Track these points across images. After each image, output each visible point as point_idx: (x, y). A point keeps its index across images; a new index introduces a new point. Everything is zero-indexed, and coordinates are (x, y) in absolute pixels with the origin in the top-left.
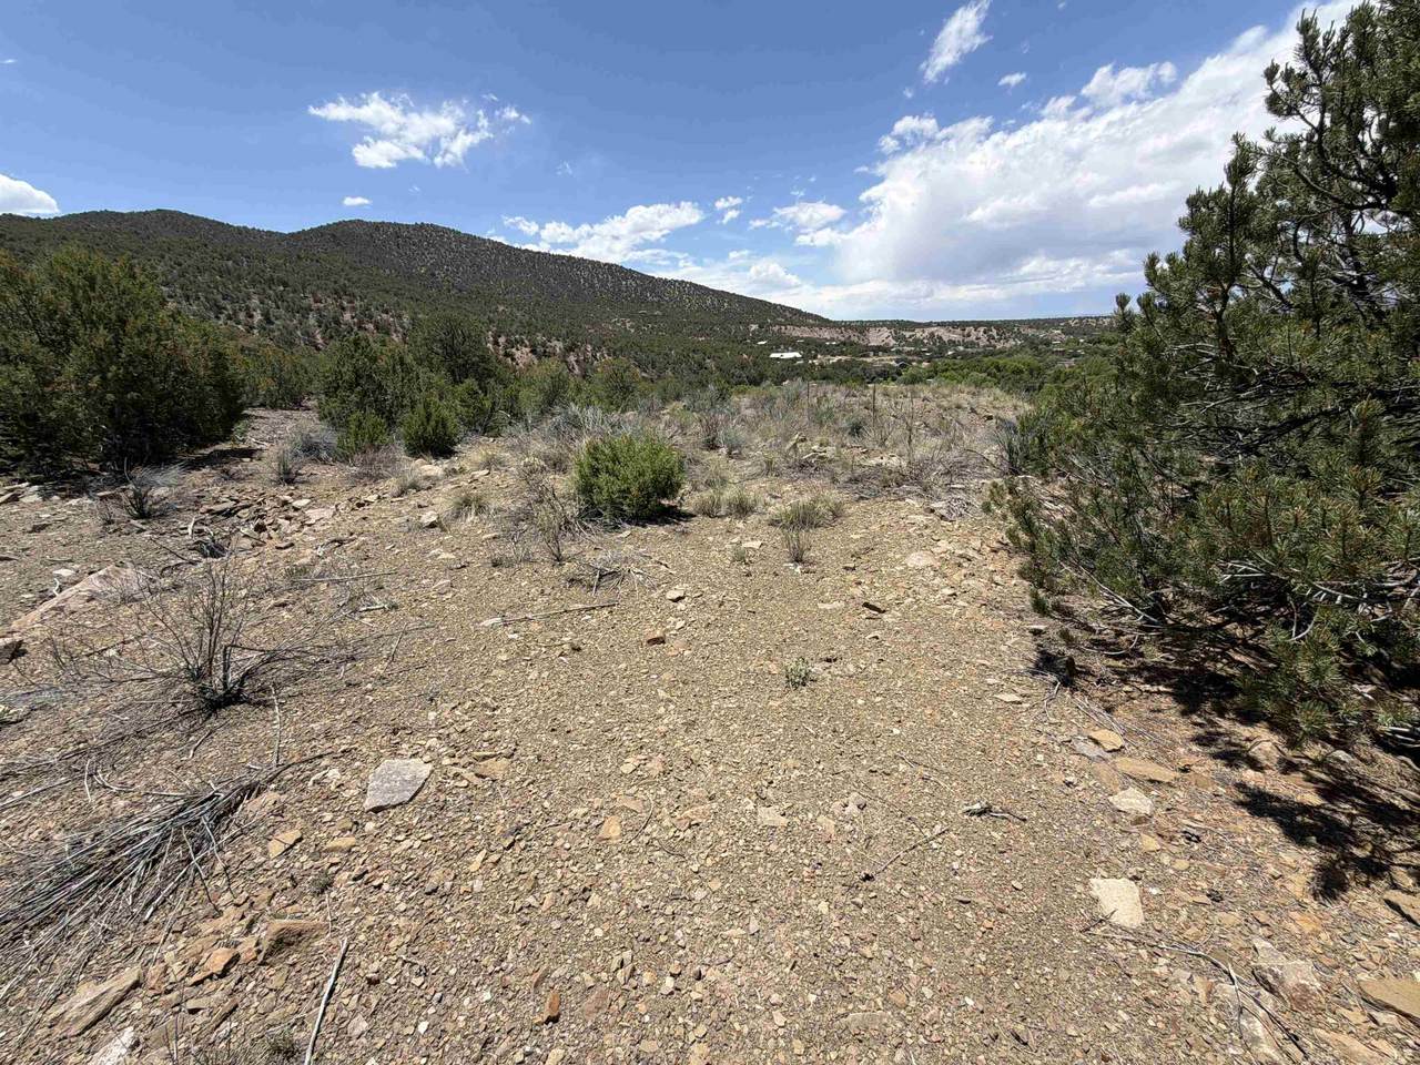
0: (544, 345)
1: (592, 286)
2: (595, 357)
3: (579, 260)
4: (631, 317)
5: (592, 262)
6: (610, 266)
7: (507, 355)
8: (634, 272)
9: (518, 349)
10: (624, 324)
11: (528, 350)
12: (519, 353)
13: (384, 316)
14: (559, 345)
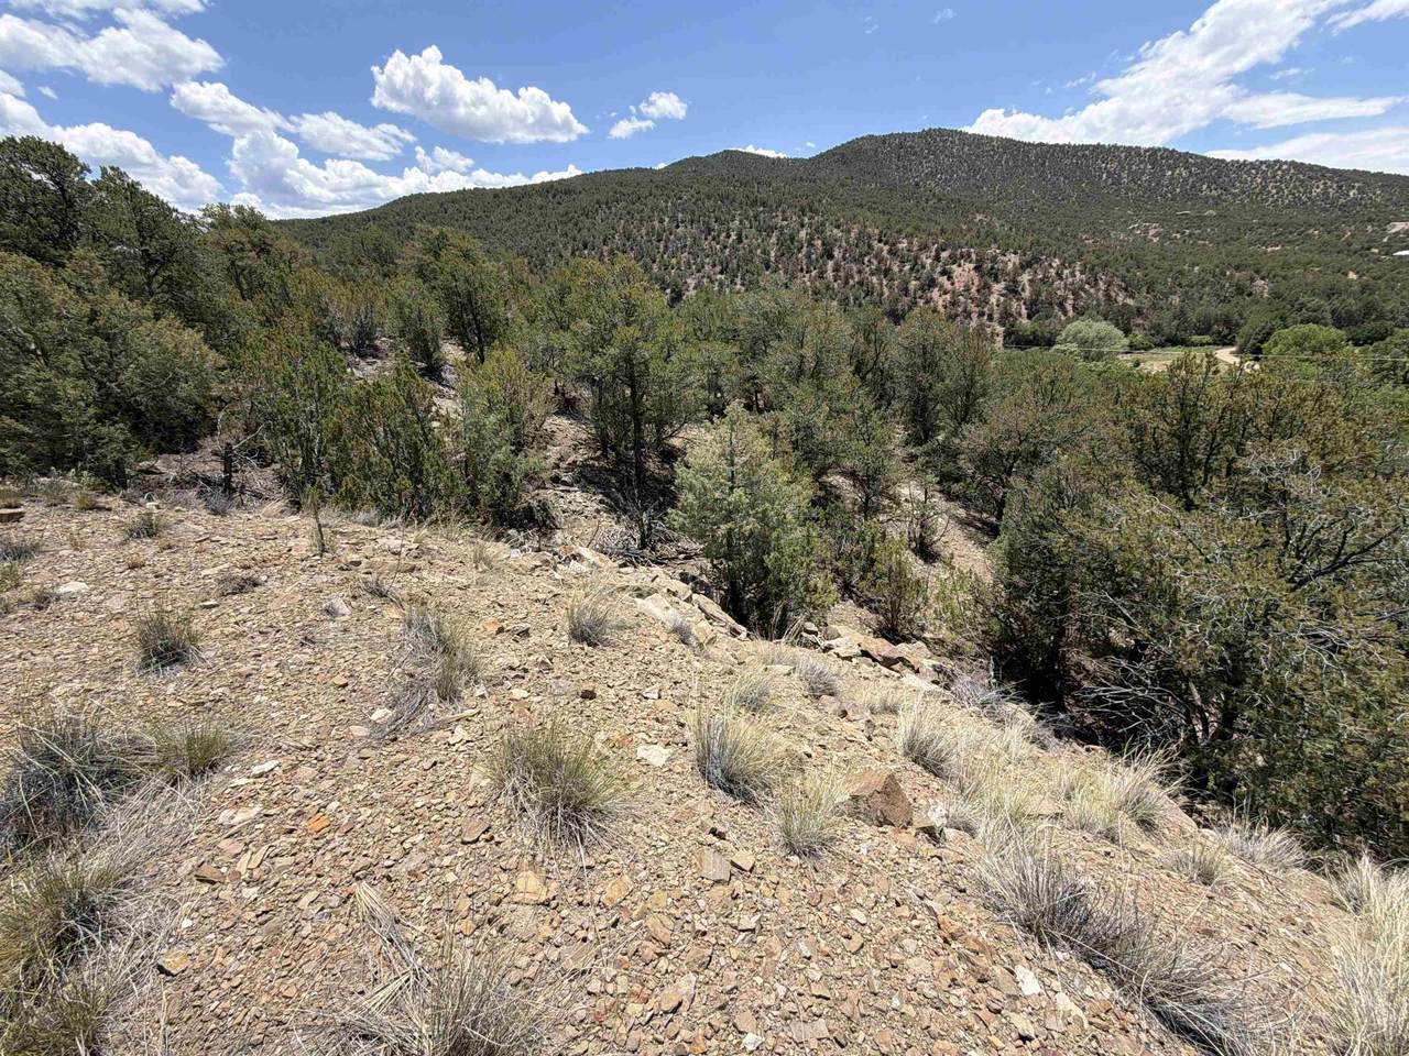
0: (994, 259)
1: (1117, 182)
2: (1059, 275)
3: (1110, 148)
4: (1161, 221)
5: (1128, 150)
6: (1153, 152)
7: (943, 273)
8: (1191, 156)
9: (960, 266)
10: (1146, 231)
11: (972, 266)
12: (960, 269)
13: (835, 231)
14: (1013, 260)
